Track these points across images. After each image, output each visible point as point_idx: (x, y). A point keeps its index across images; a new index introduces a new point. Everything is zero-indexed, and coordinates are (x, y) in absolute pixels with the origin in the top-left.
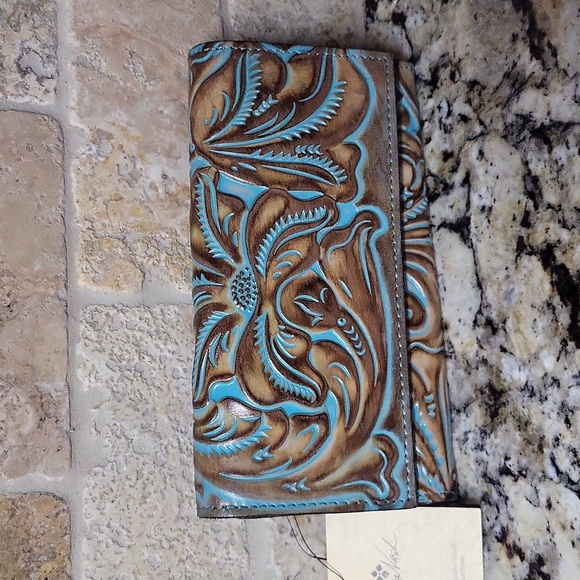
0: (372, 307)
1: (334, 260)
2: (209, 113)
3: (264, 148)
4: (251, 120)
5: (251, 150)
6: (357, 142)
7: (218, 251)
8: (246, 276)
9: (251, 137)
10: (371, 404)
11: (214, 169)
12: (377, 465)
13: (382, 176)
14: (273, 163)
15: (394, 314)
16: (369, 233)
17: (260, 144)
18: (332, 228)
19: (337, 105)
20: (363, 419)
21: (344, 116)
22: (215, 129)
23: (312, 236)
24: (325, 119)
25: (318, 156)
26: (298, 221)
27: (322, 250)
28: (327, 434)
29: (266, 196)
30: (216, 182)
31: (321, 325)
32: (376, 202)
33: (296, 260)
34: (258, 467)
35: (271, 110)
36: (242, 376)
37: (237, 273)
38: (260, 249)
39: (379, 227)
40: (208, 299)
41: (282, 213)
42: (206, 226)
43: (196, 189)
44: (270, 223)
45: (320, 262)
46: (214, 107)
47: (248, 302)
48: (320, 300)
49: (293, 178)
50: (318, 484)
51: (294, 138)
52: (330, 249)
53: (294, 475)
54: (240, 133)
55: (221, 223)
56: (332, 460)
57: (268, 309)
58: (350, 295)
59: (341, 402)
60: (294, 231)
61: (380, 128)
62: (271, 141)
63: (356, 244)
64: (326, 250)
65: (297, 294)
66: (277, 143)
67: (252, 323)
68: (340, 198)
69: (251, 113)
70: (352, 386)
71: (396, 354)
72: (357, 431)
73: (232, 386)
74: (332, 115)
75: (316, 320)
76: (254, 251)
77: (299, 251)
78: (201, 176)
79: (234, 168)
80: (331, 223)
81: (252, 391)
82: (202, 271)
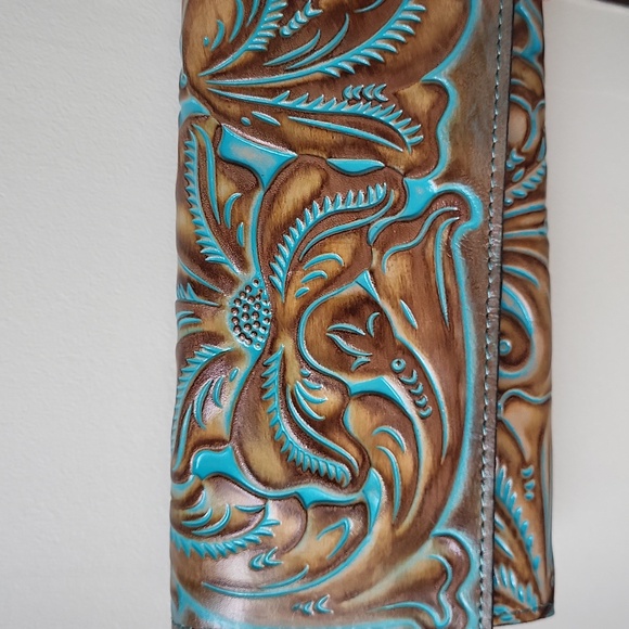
0: (447, 344)
1: (393, 269)
2: (211, 28)
3: (295, 89)
4: (277, 43)
5: (274, 91)
6: (444, 81)
7: (215, 251)
8: (256, 292)
9: (275, 69)
10: (433, 491)
11: (214, 121)
12: (435, 581)
13: (479, 136)
14: (306, 114)
15: (481, 353)
16: (452, 227)
17: (288, 82)
18: (394, 218)
19: (415, 18)
20: (420, 512)
21: (427, 38)
22: (219, 54)
23: (361, 231)
24: (395, 42)
25: (380, 102)
26: (340, 207)
27: (376, 254)
28: (364, 533)
29: (292, 167)
30: (216, 141)
31: (365, 369)
32: (467, 178)
33: (333, 268)
34: (258, 577)
35: (309, 27)
36: (241, 445)
37: (241, 287)
38: (279, 252)
39: (468, 218)
40: (196, 324)
41: (317, 195)
42: (198, 209)
43: (187, 147)
44: (296, 210)
45: (372, 273)
46: (219, 17)
47: (255, 333)
48: (366, 331)
49: (338, 139)
50: (345, 605)
51: (344, 73)
52: (388, 252)
53: (310, 590)
54: (257, 62)
55: (221, 207)
56: (369, 570)
57: (285, 345)
58: (415, 324)
59: (390, 485)
60: (334, 224)
61: (483, 59)
62: (306, 78)
63: (430, 244)
64: (382, 252)
65: (332, 322)
66: (315, 81)
67: (260, 363)
68: (409, 171)
69: (277, 31)
70: (408, 462)
71: (479, 416)
72: (409, 530)
73: (225, 458)
74: (406, 34)
75: (359, 360)
76: (268, 255)
77: (340, 253)
78: (194, 129)
79: (245, 119)
80: (394, 210)
81: (255, 467)
82: (189, 280)
